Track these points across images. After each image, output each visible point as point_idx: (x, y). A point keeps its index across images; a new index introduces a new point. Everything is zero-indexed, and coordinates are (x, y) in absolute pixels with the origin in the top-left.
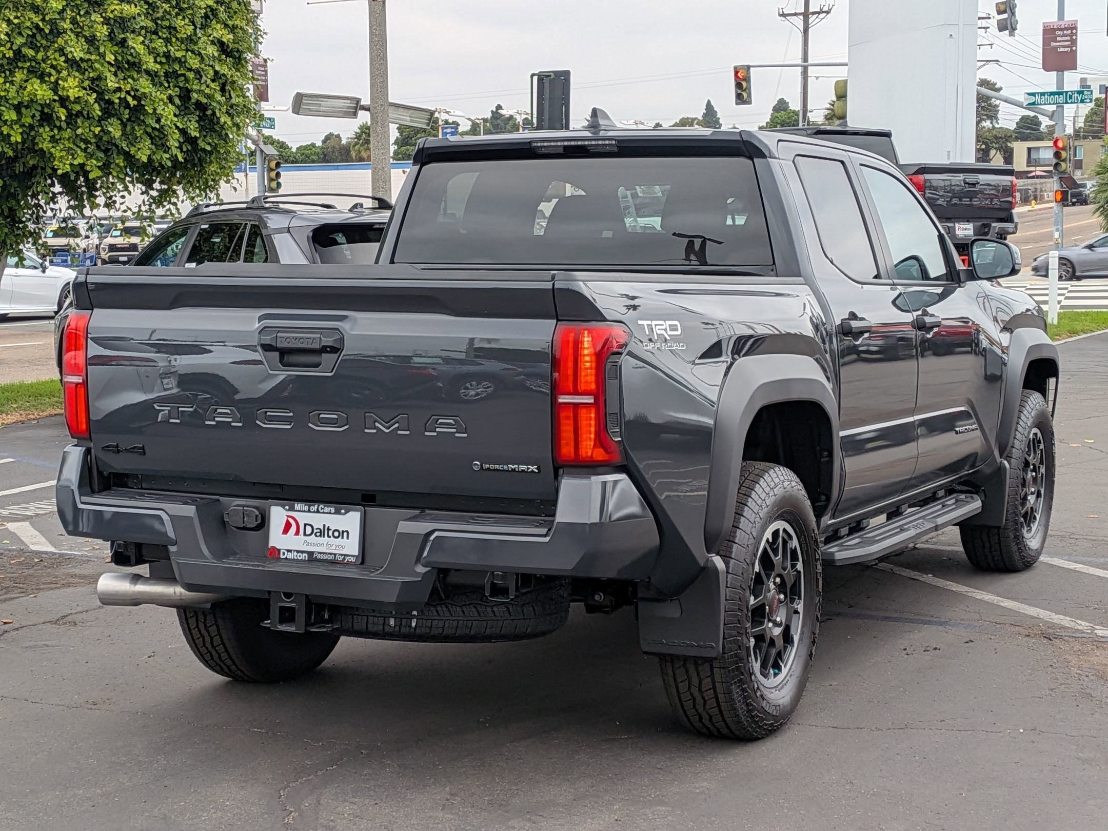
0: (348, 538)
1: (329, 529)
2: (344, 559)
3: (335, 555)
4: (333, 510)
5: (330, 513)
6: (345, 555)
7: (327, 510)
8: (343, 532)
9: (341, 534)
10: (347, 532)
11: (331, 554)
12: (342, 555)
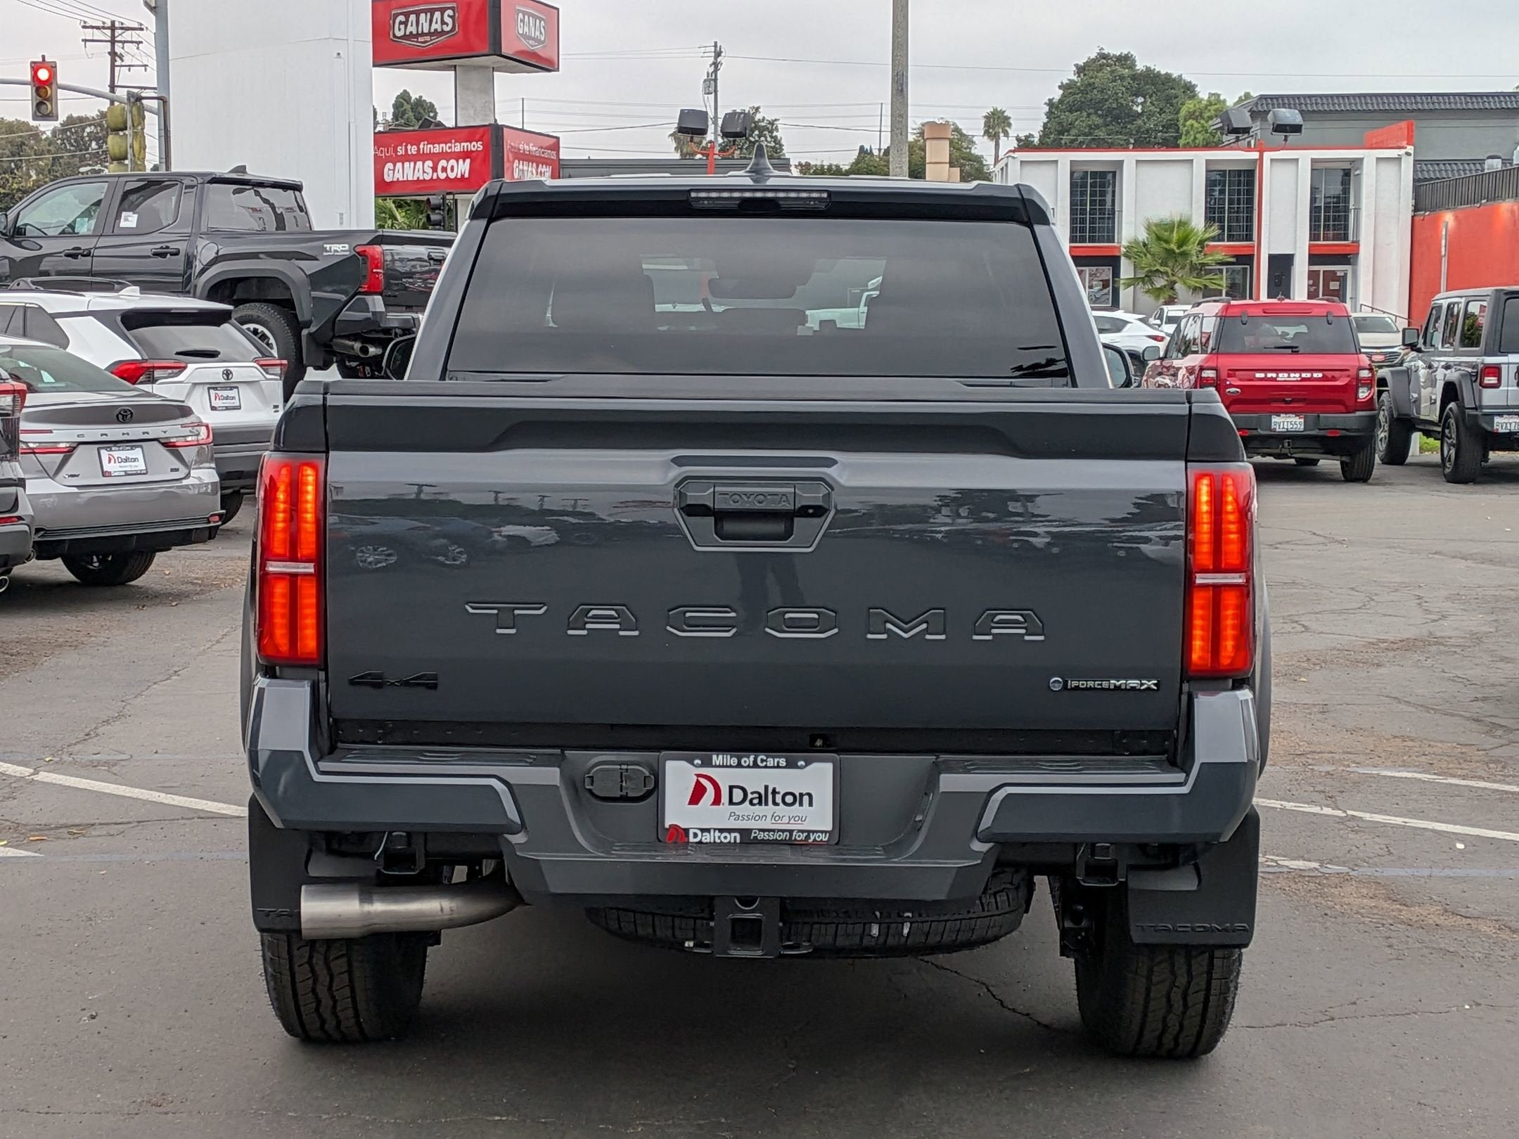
0: (811, 804)
1: (774, 792)
2: (808, 837)
3: (791, 832)
4: (783, 762)
5: (778, 767)
6: (809, 832)
7: (771, 762)
8: (801, 795)
9: (798, 799)
10: (810, 795)
11: (783, 831)
12: (803, 831)
